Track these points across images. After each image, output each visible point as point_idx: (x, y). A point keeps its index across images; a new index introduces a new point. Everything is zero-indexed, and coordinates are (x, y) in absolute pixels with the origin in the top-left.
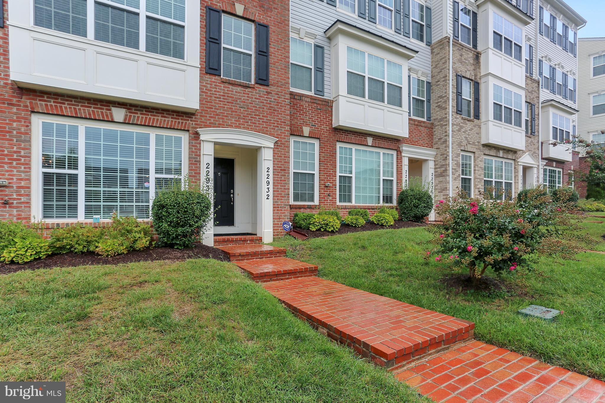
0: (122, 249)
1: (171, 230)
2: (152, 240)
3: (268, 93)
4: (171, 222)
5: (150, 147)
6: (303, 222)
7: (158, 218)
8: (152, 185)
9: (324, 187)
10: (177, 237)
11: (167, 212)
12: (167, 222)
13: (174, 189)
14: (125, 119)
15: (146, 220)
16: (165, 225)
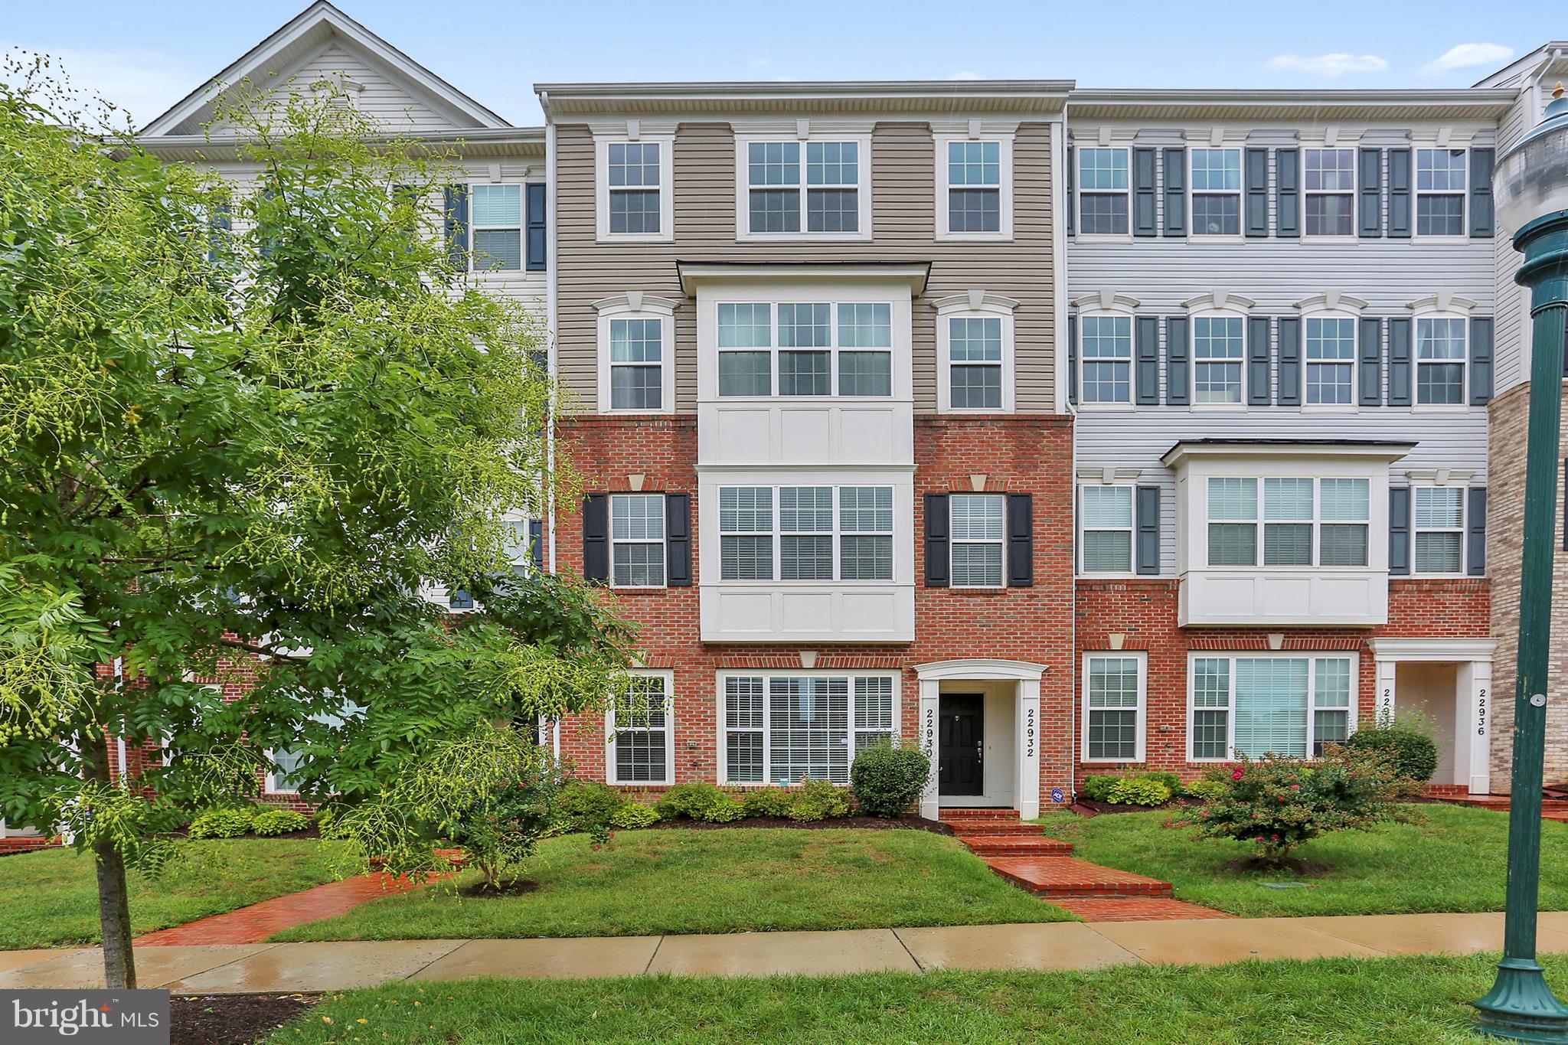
0: (817, 815)
1: (875, 796)
2: (850, 808)
3: (1031, 597)
4: (874, 787)
5: (849, 694)
6: (1096, 791)
7: (859, 782)
8: (851, 742)
9: (1156, 732)
10: (882, 803)
11: (869, 775)
12: (869, 786)
13: (879, 747)
14: (816, 664)
15: (843, 785)
16: (867, 790)
